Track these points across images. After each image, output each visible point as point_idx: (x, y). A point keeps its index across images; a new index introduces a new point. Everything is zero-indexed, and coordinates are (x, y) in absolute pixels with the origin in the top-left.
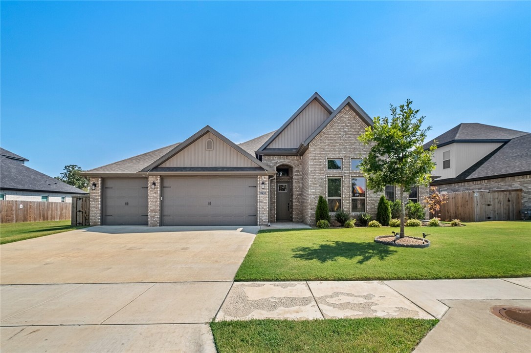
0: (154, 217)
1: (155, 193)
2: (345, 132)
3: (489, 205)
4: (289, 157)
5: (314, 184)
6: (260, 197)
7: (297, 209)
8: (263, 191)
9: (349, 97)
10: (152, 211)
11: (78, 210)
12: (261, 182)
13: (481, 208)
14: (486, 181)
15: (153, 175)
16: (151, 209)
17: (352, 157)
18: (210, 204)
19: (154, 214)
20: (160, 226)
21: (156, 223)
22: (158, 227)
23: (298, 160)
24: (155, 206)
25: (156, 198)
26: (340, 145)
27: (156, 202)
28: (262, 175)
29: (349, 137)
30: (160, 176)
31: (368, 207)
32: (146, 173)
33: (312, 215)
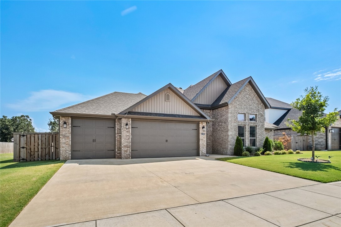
0: (126, 151)
1: (128, 132)
2: (247, 97)
3: (297, 143)
4: (205, 110)
5: (231, 129)
6: (201, 137)
7: (209, 145)
8: (203, 132)
9: (251, 77)
10: (125, 146)
11: (21, 147)
12: (202, 126)
13: (294, 145)
14: (288, 130)
15: (125, 118)
16: (124, 145)
17: (250, 113)
18: (167, 141)
19: (126, 149)
20: (131, 158)
21: (129, 156)
22: (130, 160)
23: (209, 113)
24: (128, 142)
25: (128, 136)
26: (244, 105)
27: (128, 139)
28: (202, 122)
29: (249, 101)
30: (131, 118)
31: (258, 144)
32: (124, 115)
33: (231, 149)
